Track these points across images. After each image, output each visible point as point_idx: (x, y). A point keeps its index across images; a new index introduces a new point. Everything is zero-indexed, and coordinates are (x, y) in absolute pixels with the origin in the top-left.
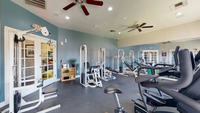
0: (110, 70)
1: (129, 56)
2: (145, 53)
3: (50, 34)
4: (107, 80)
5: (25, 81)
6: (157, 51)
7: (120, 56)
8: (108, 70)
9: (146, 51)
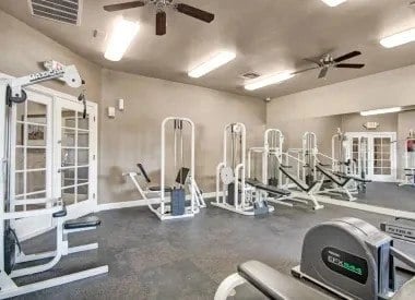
0: (257, 187)
1: (300, 150)
2: (355, 141)
3: (83, 82)
4: (253, 213)
5: (25, 202)
6: (391, 135)
7: (270, 146)
8: (253, 185)
9: (359, 135)
